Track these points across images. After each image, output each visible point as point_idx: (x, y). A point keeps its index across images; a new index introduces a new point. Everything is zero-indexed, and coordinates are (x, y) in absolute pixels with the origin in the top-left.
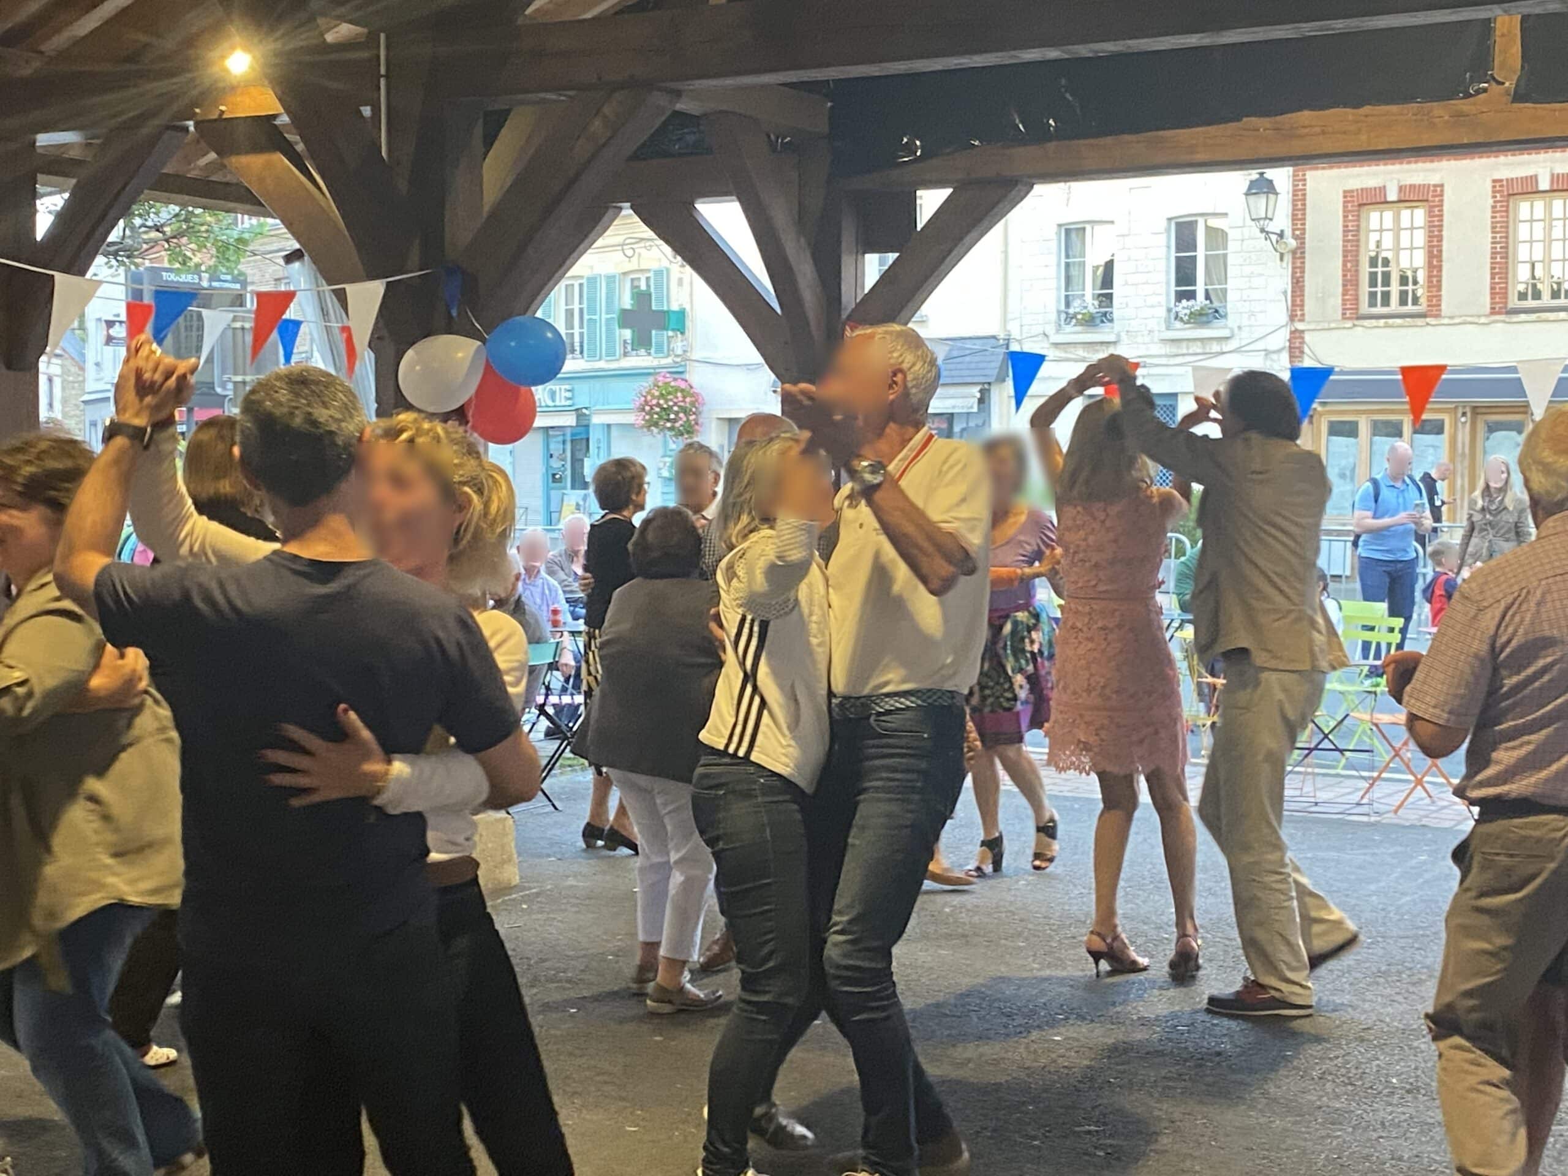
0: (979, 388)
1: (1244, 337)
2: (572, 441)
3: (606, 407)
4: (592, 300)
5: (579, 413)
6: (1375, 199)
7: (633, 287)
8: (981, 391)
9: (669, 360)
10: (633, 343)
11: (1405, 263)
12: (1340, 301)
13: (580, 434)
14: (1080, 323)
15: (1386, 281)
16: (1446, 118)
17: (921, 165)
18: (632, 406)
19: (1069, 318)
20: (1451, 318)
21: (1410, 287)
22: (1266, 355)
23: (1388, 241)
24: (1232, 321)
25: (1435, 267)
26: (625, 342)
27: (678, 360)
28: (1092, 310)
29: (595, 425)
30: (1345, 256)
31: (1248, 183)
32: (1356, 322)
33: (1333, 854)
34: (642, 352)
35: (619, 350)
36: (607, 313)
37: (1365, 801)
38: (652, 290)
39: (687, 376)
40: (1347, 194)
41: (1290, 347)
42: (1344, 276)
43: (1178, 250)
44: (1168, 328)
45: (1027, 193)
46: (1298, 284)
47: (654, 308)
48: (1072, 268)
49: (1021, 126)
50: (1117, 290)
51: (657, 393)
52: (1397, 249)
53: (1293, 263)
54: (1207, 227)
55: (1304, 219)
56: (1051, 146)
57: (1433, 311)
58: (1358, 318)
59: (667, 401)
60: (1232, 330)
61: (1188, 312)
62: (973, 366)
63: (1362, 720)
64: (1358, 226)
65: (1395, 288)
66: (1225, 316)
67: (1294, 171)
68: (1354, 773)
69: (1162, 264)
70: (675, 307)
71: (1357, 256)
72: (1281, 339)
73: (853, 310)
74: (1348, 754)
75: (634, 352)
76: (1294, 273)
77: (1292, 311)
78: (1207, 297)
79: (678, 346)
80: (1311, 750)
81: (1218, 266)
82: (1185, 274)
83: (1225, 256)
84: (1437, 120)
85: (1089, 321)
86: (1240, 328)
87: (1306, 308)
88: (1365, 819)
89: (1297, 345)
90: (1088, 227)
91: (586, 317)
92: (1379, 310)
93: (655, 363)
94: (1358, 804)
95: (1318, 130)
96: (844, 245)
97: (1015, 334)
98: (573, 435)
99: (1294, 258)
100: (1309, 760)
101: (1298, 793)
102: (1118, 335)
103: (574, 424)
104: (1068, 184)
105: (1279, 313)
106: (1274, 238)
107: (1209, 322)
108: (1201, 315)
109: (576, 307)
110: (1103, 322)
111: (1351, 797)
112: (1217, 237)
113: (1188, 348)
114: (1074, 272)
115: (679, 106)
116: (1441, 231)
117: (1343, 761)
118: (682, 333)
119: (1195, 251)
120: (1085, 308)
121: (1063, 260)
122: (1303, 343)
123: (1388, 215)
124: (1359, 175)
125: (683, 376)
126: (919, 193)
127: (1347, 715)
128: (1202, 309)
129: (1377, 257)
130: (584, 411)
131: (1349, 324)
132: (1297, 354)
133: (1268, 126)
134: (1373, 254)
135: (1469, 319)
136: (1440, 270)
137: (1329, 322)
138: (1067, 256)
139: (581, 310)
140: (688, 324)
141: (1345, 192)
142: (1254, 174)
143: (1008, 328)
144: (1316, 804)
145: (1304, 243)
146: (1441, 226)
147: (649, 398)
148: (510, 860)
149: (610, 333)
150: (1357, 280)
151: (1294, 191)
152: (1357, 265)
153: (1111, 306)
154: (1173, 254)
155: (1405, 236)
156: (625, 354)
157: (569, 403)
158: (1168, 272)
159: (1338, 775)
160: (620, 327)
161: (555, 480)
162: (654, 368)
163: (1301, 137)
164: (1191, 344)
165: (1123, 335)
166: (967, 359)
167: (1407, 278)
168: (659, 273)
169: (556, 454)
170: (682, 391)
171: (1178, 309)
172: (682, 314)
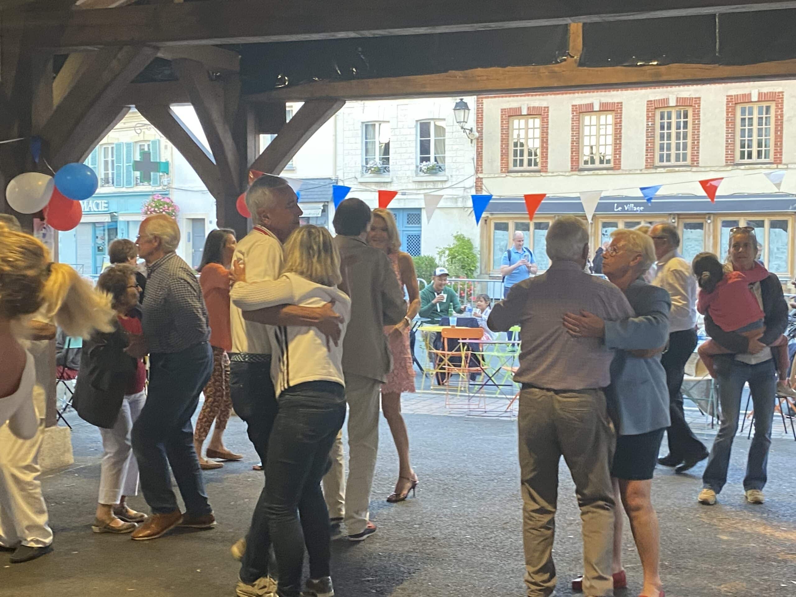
0: (322, 204)
1: (454, 181)
2: (109, 230)
3: (126, 212)
4: (119, 156)
5: (112, 215)
6: (515, 113)
7: (141, 149)
8: (323, 206)
9: (160, 188)
10: (140, 179)
11: (531, 146)
12: (499, 164)
13: (112, 226)
14: (372, 172)
15: (522, 154)
16: (547, 73)
17: (289, 89)
18: (140, 212)
19: (367, 169)
20: (553, 173)
21: (533, 157)
22: (464, 190)
23: (522, 134)
24: (447, 172)
25: (545, 147)
26: (137, 178)
27: (165, 188)
28: (380, 166)
29: (120, 221)
30: (502, 141)
31: (455, 104)
32: (507, 174)
33: (493, 437)
34: (146, 183)
35: (133, 183)
36: (127, 163)
37: (509, 410)
38: (151, 151)
39: (170, 196)
40: (503, 110)
41: (476, 186)
42: (502, 151)
43: (421, 137)
44: (417, 176)
45: (343, 105)
46: (479, 155)
47: (152, 160)
48: (368, 144)
49: (339, 71)
50: (391, 156)
51: (154, 205)
52: (527, 138)
53: (477, 144)
54: (435, 125)
55: (482, 122)
56: (354, 82)
57: (544, 169)
58: (508, 172)
59: (159, 209)
60: (448, 177)
61: (426, 167)
62: (319, 193)
63: (508, 370)
64: (508, 127)
65: (526, 158)
66: (444, 170)
67: (477, 98)
68: (504, 396)
69: (414, 144)
70: (163, 160)
71: (508, 141)
72: (471, 182)
73: (254, 163)
74: (500, 387)
75: (142, 184)
76: (477, 149)
77: (477, 168)
78: (436, 160)
79: (165, 180)
80: (483, 385)
81: (441, 144)
82: (424, 148)
83: (444, 140)
84: (541, 74)
85: (378, 171)
86: (451, 176)
87: (483, 167)
88: (508, 419)
89: (479, 185)
90: (377, 125)
91: (115, 165)
92: (518, 168)
93: (153, 189)
94: (506, 412)
95: (485, 78)
96: (248, 130)
97: (341, 177)
98: (108, 226)
99: (478, 142)
100: (481, 390)
101: (477, 407)
102: (392, 179)
103: (110, 221)
104: (363, 102)
105: (470, 169)
106: (468, 131)
107: (436, 173)
108: (433, 169)
109: (110, 159)
110: (384, 172)
111: (501, 408)
112: (440, 131)
113: (426, 186)
114: (370, 146)
115: (160, 55)
116: (547, 130)
117: (499, 391)
118: (167, 174)
119: (430, 137)
120: (376, 164)
121: (364, 140)
122: (482, 184)
123: (523, 122)
124: (508, 102)
125: (168, 196)
126: (288, 104)
127: (500, 368)
128: (433, 166)
129: (517, 143)
130: (115, 214)
131: (504, 175)
132: (479, 189)
133: (461, 75)
134: (516, 141)
135: (561, 174)
136: (547, 149)
137: (495, 174)
138: (366, 138)
139: (113, 161)
140: (170, 169)
141: (502, 109)
142: (458, 99)
143: (337, 174)
144: (486, 412)
145: (482, 134)
146: (547, 127)
147: (150, 207)
148: (68, 450)
149: (128, 172)
150: (508, 153)
151: (477, 108)
152: (508, 146)
153: (389, 164)
154: (419, 138)
155: (530, 132)
156: (137, 184)
157: (106, 209)
158: (416, 147)
159: (497, 398)
160: (134, 170)
161: (99, 250)
162: (153, 192)
163: (478, 81)
164: (428, 183)
165: (395, 179)
166: (316, 189)
167: (532, 153)
168: (154, 142)
169: (99, 237)
170: (167, 204)
171: (421, 166)
172: (167, 164)
